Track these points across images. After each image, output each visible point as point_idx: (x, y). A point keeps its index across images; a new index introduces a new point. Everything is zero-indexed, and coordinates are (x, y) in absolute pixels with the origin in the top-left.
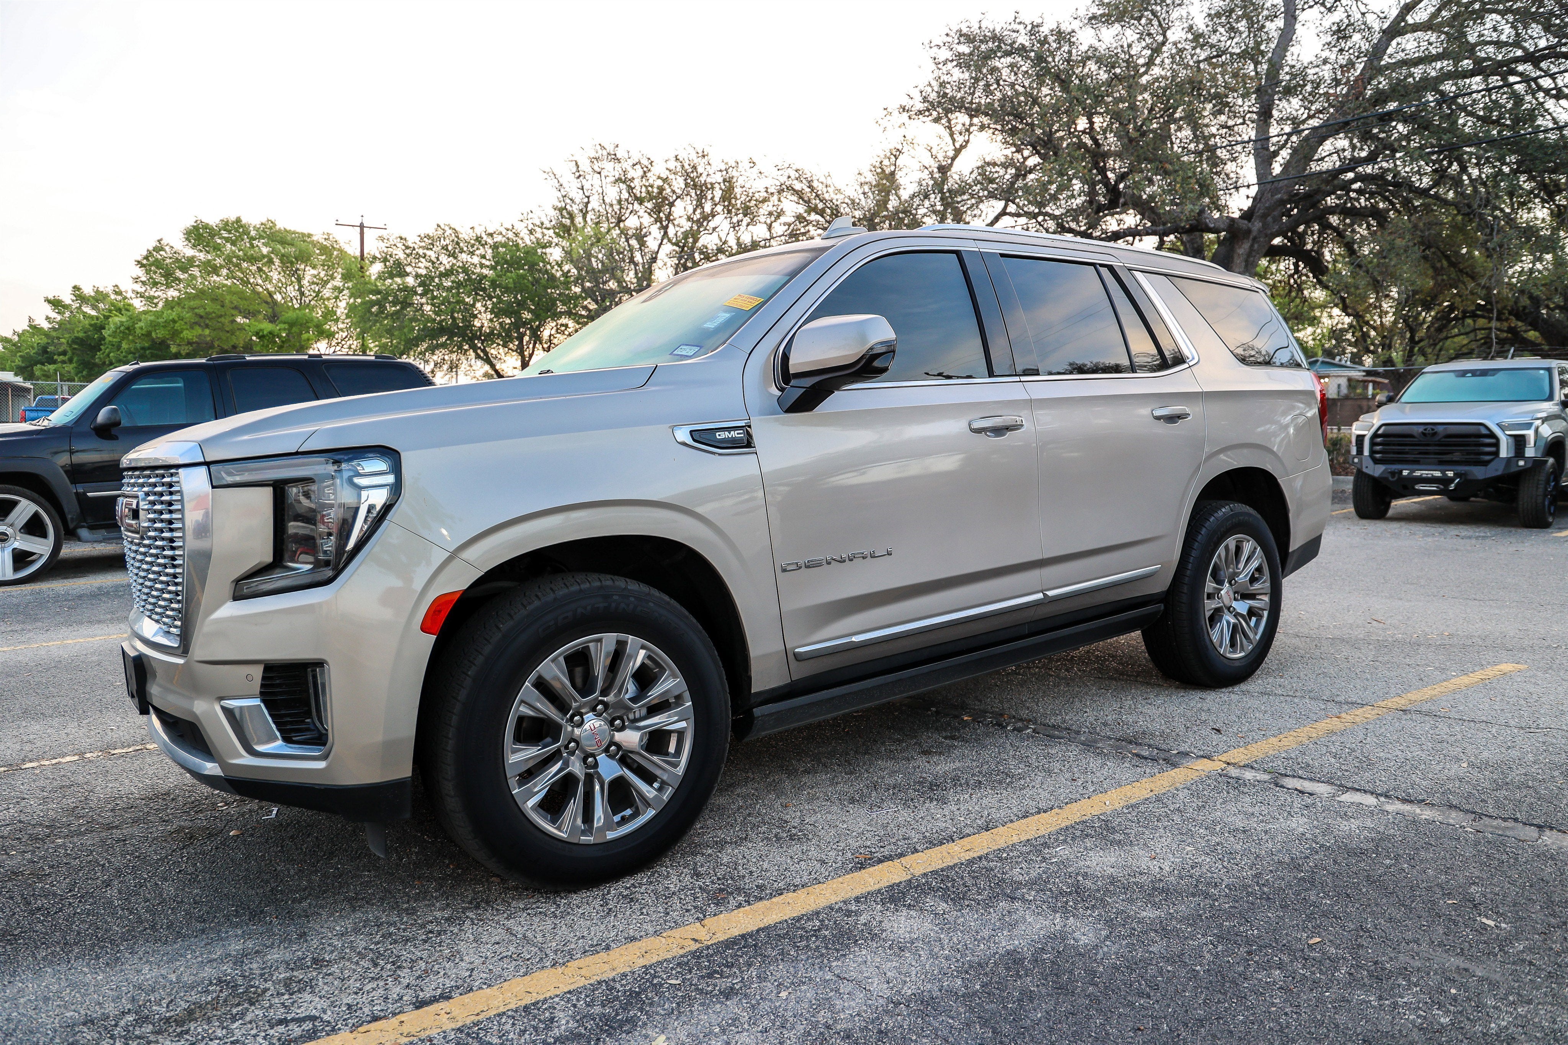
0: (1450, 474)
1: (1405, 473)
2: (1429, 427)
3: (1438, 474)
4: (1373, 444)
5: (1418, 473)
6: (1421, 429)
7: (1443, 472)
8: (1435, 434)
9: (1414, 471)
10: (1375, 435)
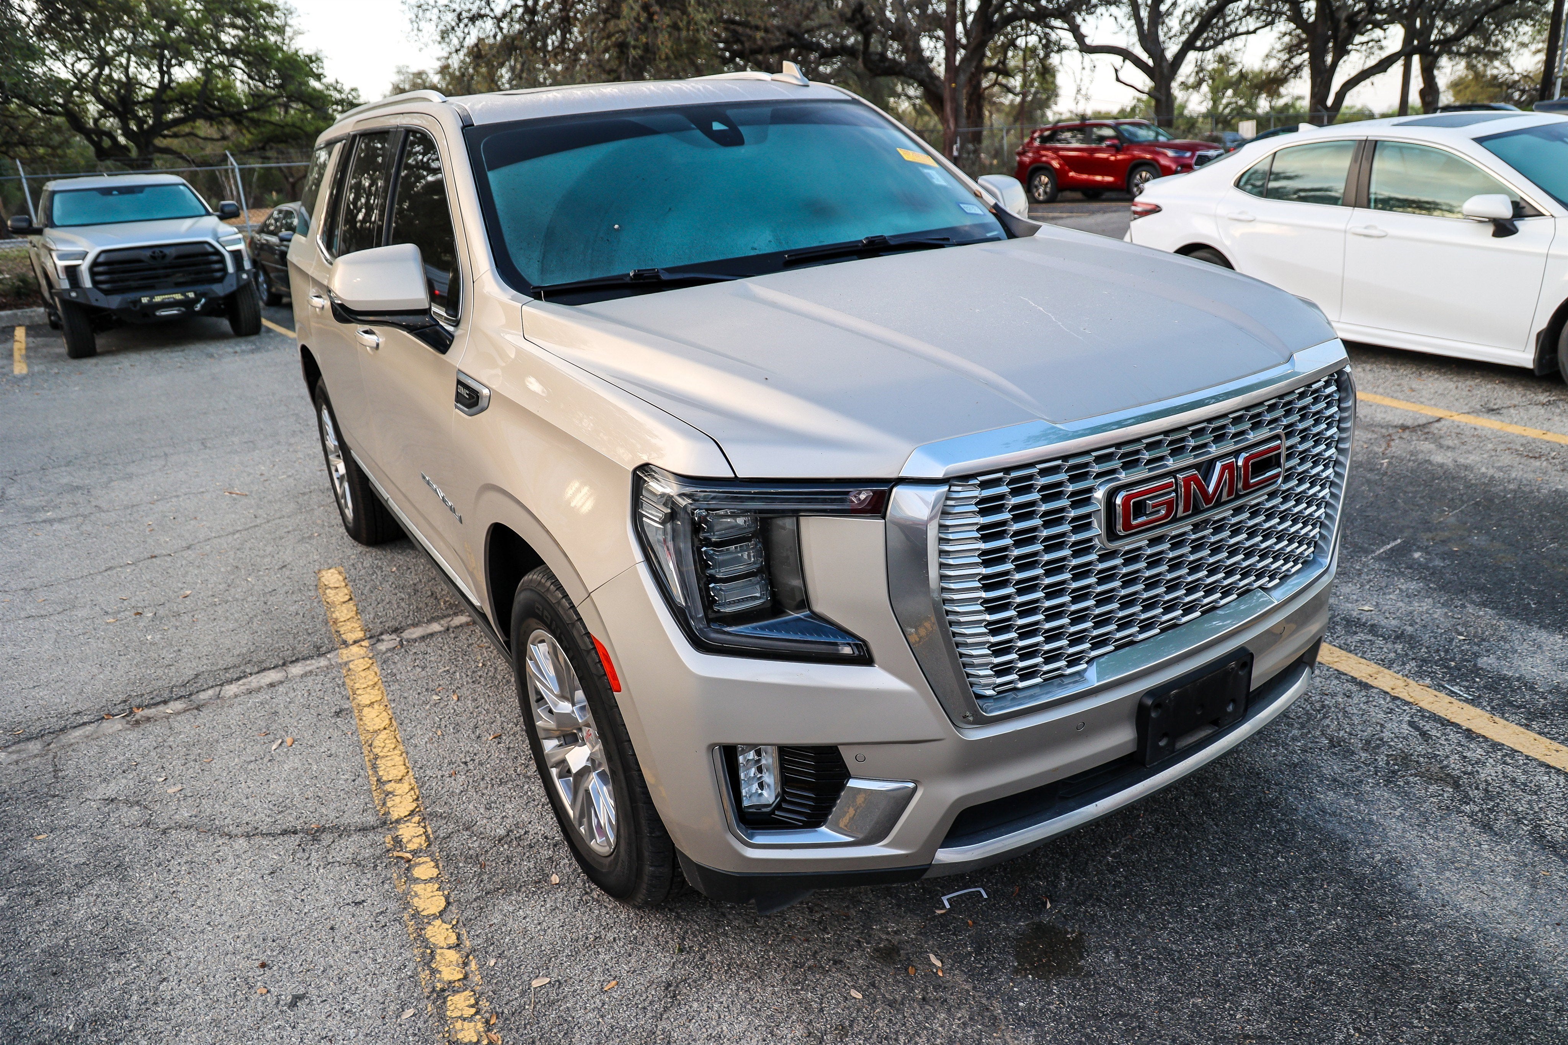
0: (191, 295)
1: (145, 300)
2: (157, 250)
3: (178, 297)
4: (93, 273)
5: (158, 299)
6: (149, 253)
7: (183, 294)
8: (164, 256)
9: (152, 297)
10: (95, 264)
